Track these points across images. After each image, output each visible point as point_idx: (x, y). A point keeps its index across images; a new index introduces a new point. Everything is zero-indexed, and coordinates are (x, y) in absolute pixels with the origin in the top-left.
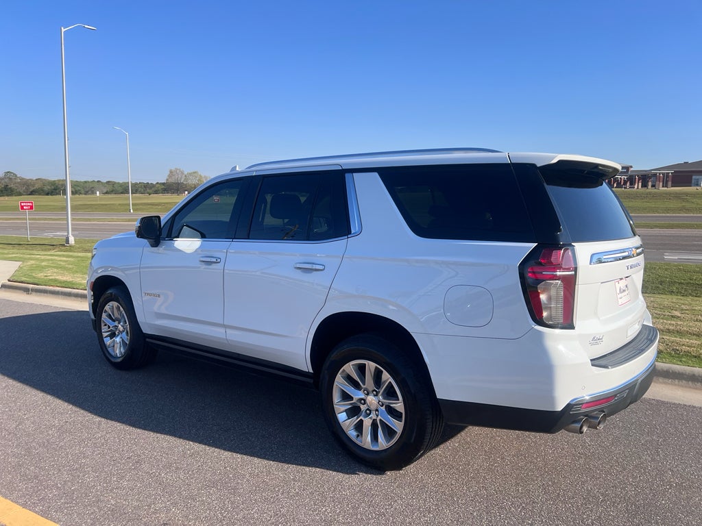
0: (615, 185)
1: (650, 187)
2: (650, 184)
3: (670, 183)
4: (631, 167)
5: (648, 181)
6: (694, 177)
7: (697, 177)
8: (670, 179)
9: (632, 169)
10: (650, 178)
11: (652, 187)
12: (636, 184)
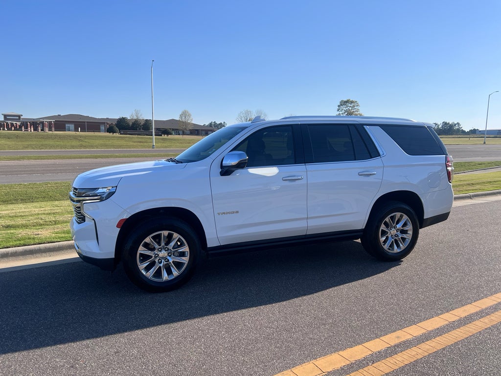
0: (13, 129)
1: (40, 131)
2: (40, 128)
3: (53, 129)
4: (22, 116)
5: (38, 127)
6: (66, 125)
7: (68, 125)
8: (53, 126)
9: (22, 117)
10: (39, 124)
11: (41, 130)
12: (29, 129)
